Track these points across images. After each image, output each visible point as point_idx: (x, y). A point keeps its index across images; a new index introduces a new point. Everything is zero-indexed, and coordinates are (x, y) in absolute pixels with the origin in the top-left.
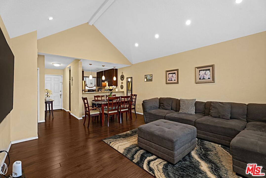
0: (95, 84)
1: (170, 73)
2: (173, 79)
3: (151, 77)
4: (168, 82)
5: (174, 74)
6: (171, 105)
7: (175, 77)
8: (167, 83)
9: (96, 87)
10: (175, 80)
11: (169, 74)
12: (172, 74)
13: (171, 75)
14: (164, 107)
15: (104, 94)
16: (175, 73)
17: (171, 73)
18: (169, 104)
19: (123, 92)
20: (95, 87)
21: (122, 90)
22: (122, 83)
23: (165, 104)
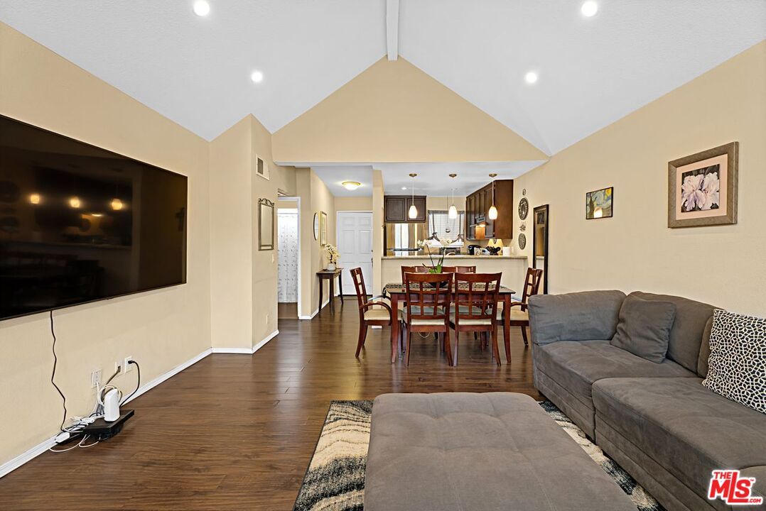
0: (462, 233)
1: (690, 173)
2: (706, 201)
3: (608, 199)
4: (680, 216)
5: (713, 176)
6: (665, 333)
7: (714, 188)
8: (674, 225)
9: (463, 240)
10: (715, 207)
11: (684, 175)
12: (700, 176)
13: (694, 181)
14: (628, 341)
15: (459, 263)
16: (715, 169)
17: (698, 172)
18: (651, 329)
19: (525, 259)
20: (460, 240)
21: (521, 253)
22: (523, 228)
23: (633, 323)
